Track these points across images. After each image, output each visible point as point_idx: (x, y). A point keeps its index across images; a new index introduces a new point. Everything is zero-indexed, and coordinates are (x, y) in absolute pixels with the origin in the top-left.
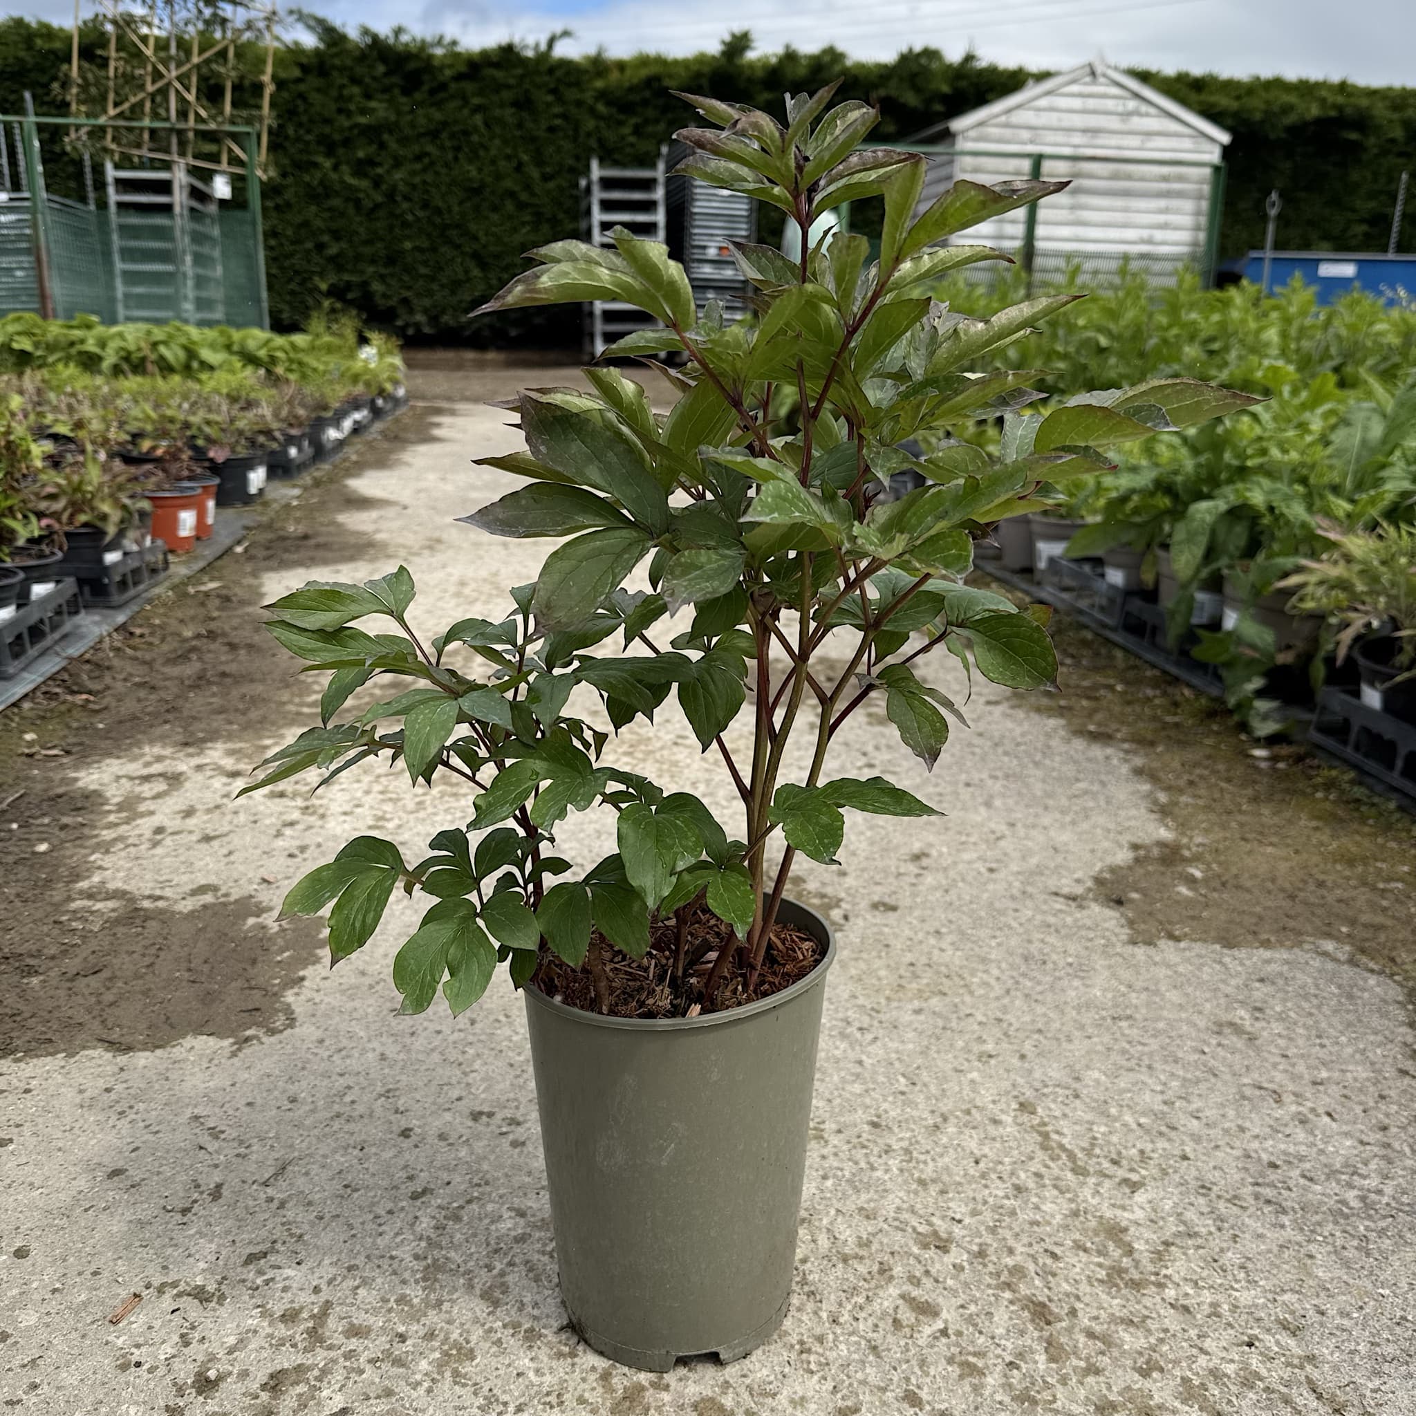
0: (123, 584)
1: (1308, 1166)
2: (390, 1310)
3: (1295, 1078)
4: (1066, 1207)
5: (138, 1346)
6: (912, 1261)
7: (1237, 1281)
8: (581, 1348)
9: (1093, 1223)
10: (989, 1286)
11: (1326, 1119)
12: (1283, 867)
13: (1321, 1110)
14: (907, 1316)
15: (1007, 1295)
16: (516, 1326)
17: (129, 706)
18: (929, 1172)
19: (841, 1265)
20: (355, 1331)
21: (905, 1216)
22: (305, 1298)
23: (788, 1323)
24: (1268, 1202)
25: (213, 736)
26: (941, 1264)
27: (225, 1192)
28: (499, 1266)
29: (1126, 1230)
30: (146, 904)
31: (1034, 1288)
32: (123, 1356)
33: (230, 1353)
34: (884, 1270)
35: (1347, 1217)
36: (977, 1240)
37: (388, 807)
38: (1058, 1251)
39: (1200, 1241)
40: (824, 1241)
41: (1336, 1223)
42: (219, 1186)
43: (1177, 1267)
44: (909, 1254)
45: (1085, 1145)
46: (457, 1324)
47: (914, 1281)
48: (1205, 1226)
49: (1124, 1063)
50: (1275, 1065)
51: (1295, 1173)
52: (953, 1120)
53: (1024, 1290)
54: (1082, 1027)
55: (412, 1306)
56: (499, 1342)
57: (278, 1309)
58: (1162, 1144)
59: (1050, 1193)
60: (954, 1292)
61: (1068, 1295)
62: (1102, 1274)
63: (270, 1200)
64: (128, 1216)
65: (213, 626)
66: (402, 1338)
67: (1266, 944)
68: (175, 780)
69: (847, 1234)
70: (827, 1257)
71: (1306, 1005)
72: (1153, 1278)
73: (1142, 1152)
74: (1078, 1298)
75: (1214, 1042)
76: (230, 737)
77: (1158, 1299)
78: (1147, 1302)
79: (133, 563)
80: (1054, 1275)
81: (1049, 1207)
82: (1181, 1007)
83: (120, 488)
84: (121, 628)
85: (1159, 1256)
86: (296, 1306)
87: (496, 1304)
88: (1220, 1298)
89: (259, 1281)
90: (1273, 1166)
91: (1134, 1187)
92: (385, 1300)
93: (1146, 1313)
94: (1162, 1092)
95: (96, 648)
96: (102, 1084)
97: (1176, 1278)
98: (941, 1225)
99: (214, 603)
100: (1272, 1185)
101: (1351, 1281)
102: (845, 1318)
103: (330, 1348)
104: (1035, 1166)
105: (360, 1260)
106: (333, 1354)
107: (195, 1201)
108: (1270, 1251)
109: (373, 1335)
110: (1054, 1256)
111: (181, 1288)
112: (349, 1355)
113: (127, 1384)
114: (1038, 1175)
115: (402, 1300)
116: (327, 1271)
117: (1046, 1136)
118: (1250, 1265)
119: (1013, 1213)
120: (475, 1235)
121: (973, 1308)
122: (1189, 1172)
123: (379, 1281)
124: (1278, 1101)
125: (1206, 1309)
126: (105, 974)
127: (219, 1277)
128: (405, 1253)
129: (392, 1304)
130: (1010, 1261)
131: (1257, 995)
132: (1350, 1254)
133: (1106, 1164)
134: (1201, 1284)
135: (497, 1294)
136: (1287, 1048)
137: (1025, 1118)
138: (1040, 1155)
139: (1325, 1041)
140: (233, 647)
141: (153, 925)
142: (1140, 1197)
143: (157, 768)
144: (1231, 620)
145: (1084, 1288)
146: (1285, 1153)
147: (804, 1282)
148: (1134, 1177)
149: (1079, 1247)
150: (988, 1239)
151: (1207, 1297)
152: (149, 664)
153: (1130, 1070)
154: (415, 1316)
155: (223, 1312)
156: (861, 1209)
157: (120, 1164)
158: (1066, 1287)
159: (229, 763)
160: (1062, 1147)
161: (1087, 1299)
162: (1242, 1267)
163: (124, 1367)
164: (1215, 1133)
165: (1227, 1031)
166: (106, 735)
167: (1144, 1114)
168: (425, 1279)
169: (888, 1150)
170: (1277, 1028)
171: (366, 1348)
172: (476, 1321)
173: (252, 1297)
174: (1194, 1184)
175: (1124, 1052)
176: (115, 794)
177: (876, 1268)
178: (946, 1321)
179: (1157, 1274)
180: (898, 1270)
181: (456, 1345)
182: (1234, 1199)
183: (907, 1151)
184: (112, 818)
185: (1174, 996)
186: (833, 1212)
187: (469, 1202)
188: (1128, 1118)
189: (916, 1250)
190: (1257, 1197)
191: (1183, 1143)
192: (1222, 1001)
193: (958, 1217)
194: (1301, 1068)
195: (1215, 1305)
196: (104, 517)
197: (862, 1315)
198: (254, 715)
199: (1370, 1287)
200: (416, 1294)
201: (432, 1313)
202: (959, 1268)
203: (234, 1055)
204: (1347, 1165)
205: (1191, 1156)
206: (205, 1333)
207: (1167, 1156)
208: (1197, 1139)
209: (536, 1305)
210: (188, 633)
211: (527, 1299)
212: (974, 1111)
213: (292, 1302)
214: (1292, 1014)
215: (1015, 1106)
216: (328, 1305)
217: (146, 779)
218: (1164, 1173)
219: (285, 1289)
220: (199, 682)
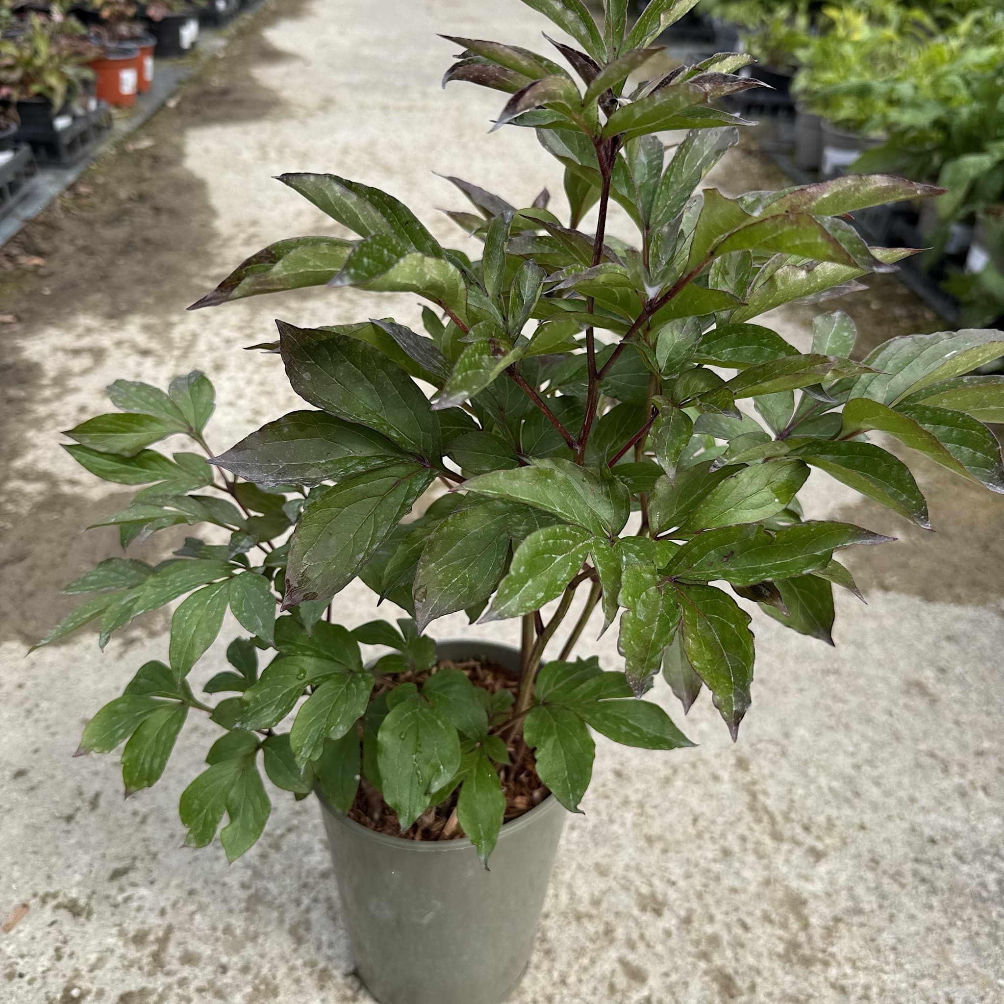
0: (72, 146)
1: (960, 843)
2: (217, 940)
3: (963, 747)
4: (762, 874)
5: (22, 956)
6: (631, 923)
7: (888, 963)
8: (362, 992)
9: (780, 894)
10: (689, 954)
11: (981, 794)
12: (983, 513)
13: (979, 784)
14: (621, 981)
15: (703, 965)
16: (312, 964)
17: (72, 271)
18: (655, 829)
19: (574, 923)
20: (189, 959)
21: (632, 875)
22: (153, 920)
23: (526, 982)
24: (923, 880)
25: (133, 308)
26: (655, 927)
27: (102, 802)
28: (306, 901)
29: (804, 903)
30: (66, 489)
31: (724, 959)
32: (11, 965)
33: (91, 970)
34: (609, 931)
35: (984, 901)
36: (686, 905)
37: (264, 400)
38: (749, 921)
39: (863, 919)
40: (564, 898)
41: (975, 907)
42: (97, 796)
43: (842, 947)
44: (631, 916)
45: (784, 807)
46: (267, 959)
47: (631, 945)
48: (869, 902)
49: (827, 720)
50: (948, 731)
51: (949, 851)
52: (681, 774)
53: (717, 961)
54: (797, 679)
55: (234, 937)
56: (297, 981)
57: (132, 928)
58: (847, 811)
59: (751, 858)
60: (659, 957)
61: (751, 968)
62: (781, 948)
63: (135, 813)
64: (26, 820)
65: (144, 187)
66: (224, 969)
67: (958, 600)
68: (98, 354)
69: (583, 892)
70: (564, 914)
71: (981, 668)
72: (820, 955)
73: (829, 819)
74: (758, 972)
75: (901, 702)
76: (147, 310)
77: (821, 978)
78: (813, 980)
79: (80, 126)
80: (742, 946)
81: (747, 873)
82: (880, 664)
83: (65, 61)
84: (71, 188)
85: (829, 933)
86: (146, 927)
87: (299, 941)
88: (872, 980)
89: (120, 898)
90: (933, 841)
91: (818, 855)
92: (214, 928)
93: (810, 991)
94: (853, 755)
95: (49, 208)
96: (16, 678)
97: (840, 957)
98: (659, 886)
99: (146, 162)
100: (929, 863)
101: (978, 970)
102: (572, 979)
103: (168, 974)
104: (741, 829)
105: (198, 886)
106: (170, 980)
107: (78, 809)
108: (917, 934)
109: (202, 965)
110: (745, 927)
111: (60, 899)
112: (183, 982)
113: (12, 993)
114: (743, 839)
115: (228, 930)
116: (173, 894)
117: (754, 796)
118: (900, 947)
119: (718, 879)
120: (290, 867)
121: (674, 977)
122: (863, 842)
123: (212, 907)
124: (946, 770)
125: (859, 991)
126: (28, 562)
127: (89, 891)
128: (233, 880)
129: (219, 934)
130: (709, 929)
131: (944, 654)
132: (983, 941)
133: (799, 830)
134: (859, 964)
135: (301, 931)
136: (959, 713)
137: (739, 775)
138: (748, 817)
139: (993, 709)
140: (157, 210)
141: (69, 511)
142: (823, 868)
143: (86, 342)
144: (978, 260)
145: (766, 963)
146: (944, 829)
147: (544, 940)
148: (820, 846)
149: (767, 918)
150: (695, 904)
151: (862, 978)
152: (90, 223)
153: (831, 728)
154: (236, 948)
155: (90, 928)
156: (597, 865)
157: (24, 765)
158: (751, 960)
159: (142, 340)
160: (766, 810)
161: (766, 973)
162: (894, 949)
163: (10, 977)
164: (891, 802)
165: (914, 691)
166: (49, 301)
167: (835, 777)
168: (247, 909)
169: (626, 802)
170: (956, 692)
171: (196, 977)
172: (283, 957)
173: (113, 914)
174: (866, 856)
175: (828, 708)
176: (51, 367)
177: (601, 928)
178: (651, 989)
179: (824, 951)
180: (620, 933)
181: (264, 981)
182: (896, 876)
183: (641, 805)
184: (47, 393)
185: (876, 651)
186: (574, 866)
187: (290, 830)
188: (823, 781)
189: (636, 912)
190: (915, 873)
191: (863, 812)
192: (914, 659)
193: (673, 878)
194: (968, 737)
195: (867, 987)
196: (51, 89)
197: (585, 977)
198: (167, 287)
199: (993, 976)
200: (238, 923)
201: (249, 945)
202: (668, 933)
203: (121, 656)
204: (991, 845)
205: (868, 825)
206: (74, 949)
207: (849, 825)
208: (875, 807)
209: (331, 945)
210: (123, 194)
211: (325, 938)
212: (699, 764)
213: (143, 922)
214: (968, 679)
215: (732, 761)
216: (169, 929)
217: (76, 352)
218: (844, 842)
219: (139, 909)
220: (127, 248)
